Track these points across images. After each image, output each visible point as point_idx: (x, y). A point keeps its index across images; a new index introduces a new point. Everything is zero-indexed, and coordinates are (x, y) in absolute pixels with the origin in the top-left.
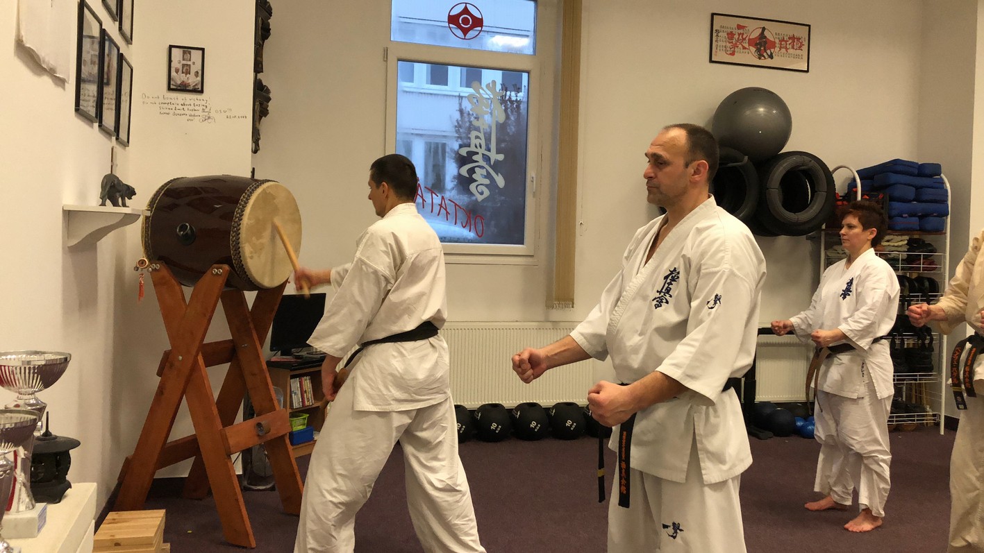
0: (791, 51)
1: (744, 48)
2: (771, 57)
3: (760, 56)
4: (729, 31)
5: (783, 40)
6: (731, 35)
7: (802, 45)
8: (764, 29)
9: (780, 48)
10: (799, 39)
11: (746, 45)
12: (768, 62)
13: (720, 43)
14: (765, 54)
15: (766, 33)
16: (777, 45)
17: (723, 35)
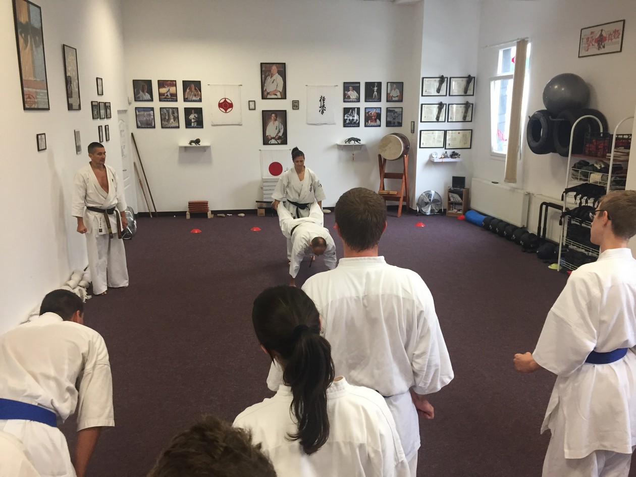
0: (614, 40)
1: (593, 45)
2: (604, 47)
3: (599, 48)
4: (587, 37)
5: (610, 34)
6: (588, 39)
7: (619, 34)
8: (602, 30)
9: (609, 40)
10: (618, 31)
11: (594, 43)
12: (602, 51)
13: (584, 45)
14: (601, 46)
15: (604, 33)
16: (607, 39)
17: (585, 40)
